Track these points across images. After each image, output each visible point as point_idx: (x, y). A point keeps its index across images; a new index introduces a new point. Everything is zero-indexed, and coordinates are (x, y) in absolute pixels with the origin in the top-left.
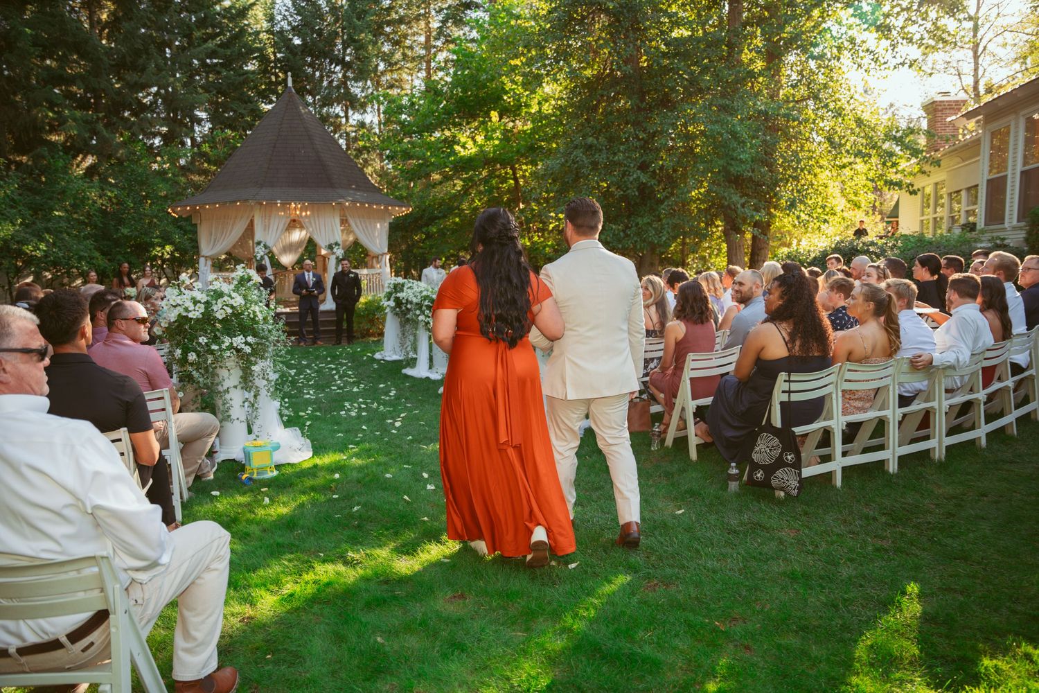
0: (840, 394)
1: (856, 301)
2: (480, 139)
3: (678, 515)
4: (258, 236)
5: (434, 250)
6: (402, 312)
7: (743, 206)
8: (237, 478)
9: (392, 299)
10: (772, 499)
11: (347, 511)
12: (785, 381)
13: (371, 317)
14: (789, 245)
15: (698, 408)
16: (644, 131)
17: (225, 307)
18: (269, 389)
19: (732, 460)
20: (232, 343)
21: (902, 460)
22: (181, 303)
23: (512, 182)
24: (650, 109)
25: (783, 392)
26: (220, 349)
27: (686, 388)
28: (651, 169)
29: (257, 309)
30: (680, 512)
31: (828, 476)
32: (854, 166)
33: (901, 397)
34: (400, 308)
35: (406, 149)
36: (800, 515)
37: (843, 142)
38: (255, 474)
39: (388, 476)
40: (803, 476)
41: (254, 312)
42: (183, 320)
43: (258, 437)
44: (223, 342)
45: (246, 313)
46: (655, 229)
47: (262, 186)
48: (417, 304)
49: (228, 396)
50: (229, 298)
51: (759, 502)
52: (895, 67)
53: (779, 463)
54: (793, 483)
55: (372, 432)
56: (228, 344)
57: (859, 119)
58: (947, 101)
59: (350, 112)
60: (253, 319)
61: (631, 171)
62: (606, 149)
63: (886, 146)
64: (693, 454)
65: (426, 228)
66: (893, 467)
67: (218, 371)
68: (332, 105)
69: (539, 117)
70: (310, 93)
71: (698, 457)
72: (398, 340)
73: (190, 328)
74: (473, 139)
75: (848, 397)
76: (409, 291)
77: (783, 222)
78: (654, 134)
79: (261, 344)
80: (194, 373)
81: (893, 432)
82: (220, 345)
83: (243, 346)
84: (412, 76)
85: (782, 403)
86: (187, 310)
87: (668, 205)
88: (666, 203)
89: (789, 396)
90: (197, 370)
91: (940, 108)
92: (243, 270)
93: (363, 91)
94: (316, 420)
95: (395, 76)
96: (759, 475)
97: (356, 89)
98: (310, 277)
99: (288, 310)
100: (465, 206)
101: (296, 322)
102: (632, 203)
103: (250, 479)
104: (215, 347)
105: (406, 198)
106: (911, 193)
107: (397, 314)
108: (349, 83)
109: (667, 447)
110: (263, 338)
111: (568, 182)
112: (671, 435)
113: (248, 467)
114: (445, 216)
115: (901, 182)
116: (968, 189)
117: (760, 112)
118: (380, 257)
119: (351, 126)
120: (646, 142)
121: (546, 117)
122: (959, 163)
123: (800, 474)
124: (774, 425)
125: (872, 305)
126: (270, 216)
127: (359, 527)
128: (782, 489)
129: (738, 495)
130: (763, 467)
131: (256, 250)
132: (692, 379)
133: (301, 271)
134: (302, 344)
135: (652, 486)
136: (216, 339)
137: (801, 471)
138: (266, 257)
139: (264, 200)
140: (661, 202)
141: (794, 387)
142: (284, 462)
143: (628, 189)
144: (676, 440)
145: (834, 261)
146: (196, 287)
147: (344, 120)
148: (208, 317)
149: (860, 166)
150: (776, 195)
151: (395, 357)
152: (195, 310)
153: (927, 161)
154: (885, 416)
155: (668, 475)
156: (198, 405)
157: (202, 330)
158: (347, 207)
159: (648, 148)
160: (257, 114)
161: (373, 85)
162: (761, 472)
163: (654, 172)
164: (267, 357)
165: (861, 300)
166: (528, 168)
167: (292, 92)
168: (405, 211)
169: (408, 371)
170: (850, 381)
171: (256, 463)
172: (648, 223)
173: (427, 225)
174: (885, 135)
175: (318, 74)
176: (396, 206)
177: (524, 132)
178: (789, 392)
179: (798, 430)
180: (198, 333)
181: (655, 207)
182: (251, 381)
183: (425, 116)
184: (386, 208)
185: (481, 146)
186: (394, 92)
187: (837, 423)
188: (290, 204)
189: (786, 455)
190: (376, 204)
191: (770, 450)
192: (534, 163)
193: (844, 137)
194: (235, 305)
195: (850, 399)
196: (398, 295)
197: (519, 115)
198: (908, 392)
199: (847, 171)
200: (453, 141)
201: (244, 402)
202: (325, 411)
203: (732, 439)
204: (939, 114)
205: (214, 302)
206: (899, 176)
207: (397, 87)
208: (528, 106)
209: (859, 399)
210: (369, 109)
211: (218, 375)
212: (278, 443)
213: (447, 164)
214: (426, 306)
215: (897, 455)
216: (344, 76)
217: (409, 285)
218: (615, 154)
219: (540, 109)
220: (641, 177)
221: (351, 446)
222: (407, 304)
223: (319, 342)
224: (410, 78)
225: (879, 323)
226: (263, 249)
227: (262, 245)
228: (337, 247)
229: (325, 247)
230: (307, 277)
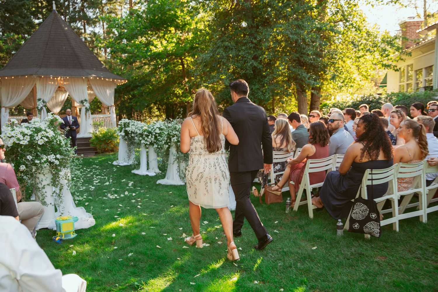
0: (396, 180)
1: (402, 129)
2: (165, 42)
3: (315, 250)
4: (39, 95)
5: (138, 104)
6: (129, 138)
7: (309, 79)
8: (52, 240)
9: (123, 131)
10: (364, 240)
11: (125, 257)
12: (370, 174)
13: (107, 141)
14: (330, 100)
15: (314, 189)
16: (255, 38)
17: (43, 138)
18: (69, 185)
19: (337, 217)
20: (47, 159)
21: (429, 215)
22: (14, 135)
23: (181, 66)
24: (257, 27)
25: (369, 180)
26: (40, 163)
27: (306, 178)
28: (260, 59)
29: (61, 139)
30: (315, 248)
31: (391, 226)
32: (365, 57)
33: (427, 181)
34: (128, 136)
35: (124, 48)
36: (383, 248)
37: (360, 43)
38: (64, 236)
39: (143, 233)
40: (382, 225)
41: (60, 140)
42: (16, 145)
43: (63, 214)
44: (42, 158)
45: (55, 141)
46: (262, 92)
47: (40, 67)
48: (140, 134)
49: (44, 191)
50: (45, 132)
51: (357, 241)
52: (387, 4)
53: (368, 219)
54: (376, 230)
55: (125, 207)
56: (45, 160)
57: (368, 32)
58: (413, 22)
59: (87, 27)
60: (59, 145)
61: (249, 60)
62: (236, 49)
63: (383, 46)
64: (311, 215)
66: (425, 220)
67: (38, 175)
68: (76, 22)
69: (196, 31)
70: (62, 14)
71: (314, 216)
72: (127, 154)
73: (21, 151)
74: (161, 43)
75: (400, 181)
76: (133, 126)
77: (328, 87)
78: (260, 41)
79: (65, 159)
80: (25, 177)
81: (424, 201)
82: (40, 160)
83: (54, 160)
84: (121, 7)
85: (368, 186)
86: (18, 139)
87: (269, 79)
88: (268, 78)
89: (372, 182)
90: (26, 175)
91: (409, 25)
92: (52, 116)
93: (94, 15)
94: (91, 202)
95: (112, 7)
96: (356, 226)
97: (90, 13)
98: (70, 119)
100: (153, 79)
102: (249, 78)
103: (61, 240)
104: (37, 162)
105: (120, 75)
106: (396, 71)
107: (126, 140)
108: (85, 10)
109: (295, 211)
110: (65, 156)
111: (214, 67)
112: (297, 204)
113: (59, 233)
114: (143, 85)
115: (391, 65)
116: (426, 68)
117: (317, 28)
118: (110, 108)
119: (88, 34)
120: (256, 45)
121: (201, 31)
122: (421, 54)
123: (380, 225)
124: (363, 198)
125: (411, 131)
126: (46, 84)
127: (134, 266)
128: (370, 233)
129: (344, 237)
130: (358, 222)
132: (309, 173)
135: (293, 234)
136: (37, 157)
137: (380, 223)
138: (44, 108)
139: (42, 75)
140: (265, 77)
141: (375, 177)
142: (79, 228)
143: (247, 70)
144: (300, 207)
145: (364, 108)
146: (23, 126)
147: (83, 31)
148: (32, 144)
149: (369, 56)
150: (324, 73)
151: (125, 164)
152: (23, 140)
153: (404, 54)
154: (419, 192)
155: (300, 227)
156: (24, 197)
157: (28, 151)
158: (91, 80)
159: (257, 48)
160: (32, 25)
161: (100, 11)
162: (357, 224)
163: (261, 61)
164: (68, 167)
165: (404, 128)
166: (190, 59)
167: (56, 13)
168: (124, 82)
169: (135, 172)
170: (401, 173)
171: (64, 230)
172: (258, 88)
173: (132, 90)
174: (382, 40)
175: (67, 3)
176: (118, 79)
177: (187, 39)
178: (372, 180)
179: (377, 200)
180: (26, 154)
181: (261, 79)
182: (58, 181)
183: (133, 30)
184: (113, 81)
185: (166, 47)
186: (113, 15)
187: (395, 196)
188: (57, 78)
189: (372, 214)
190: (108, 78)
191: (362, 212)
192: (193, 56)
193: (360, 41)
194: (50, 136)
195: (401, 183)
196: (127, 129)
197: (185, 30)
198: (430, 178)
199: (362, 60)
200: (149, 43)
201: (53, 194)
202: (95, 196)
203: (338, 206)
204: (408, 28)
205: (36, 135)
206: (390, 62)
207: (114, 13)
208: (190, 24)
209: (406, 183)
210: (98, 25)
211: (38, 178)
212: (76, 218)
213: (147, 56)
214: (145, 135)
215: (427, 212)
216: (83, 6)
217: (132, 124)
218: (240, 51)
219: (196, 27)
220: (254, 64)
221: (116, 217)
222: (131, 134)
224: (120, 8)
225: (416, 141)
226: (42, 103)
227: (41, 101)
228: (86, 102)
229: (78, 102)
230: (68, 119)
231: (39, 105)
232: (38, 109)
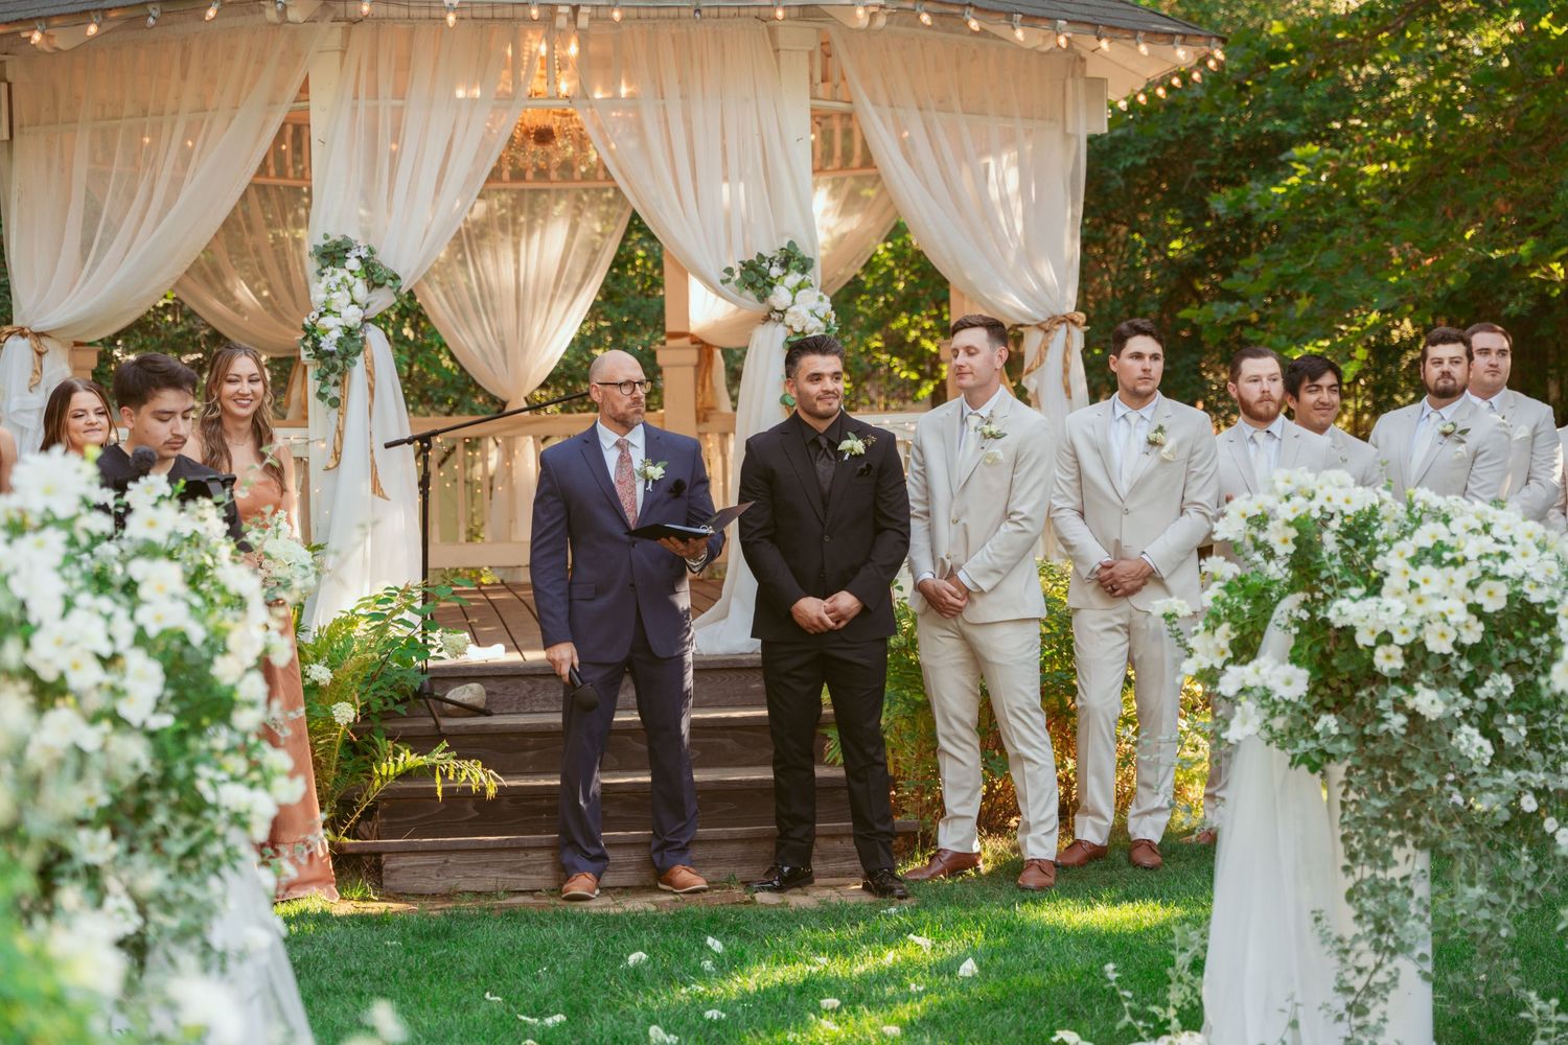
4: (333, 209)
65: (1229, 194)
98: (629, 458)
99: (496, 654)
101: (541, 734)
126: (399, 94)
131: (318, 294)
133: (577, 423)
134: (581, 884)
138: (376, 337)
158: (854, 40)
190: (1030, 19)
223: (683, 874)
226: (360, 289)
227: (353, 263)
228: (794, 278)
229: (716, 276)
230: (611, 458)
231: (327, 311)
232: (321, 355)
